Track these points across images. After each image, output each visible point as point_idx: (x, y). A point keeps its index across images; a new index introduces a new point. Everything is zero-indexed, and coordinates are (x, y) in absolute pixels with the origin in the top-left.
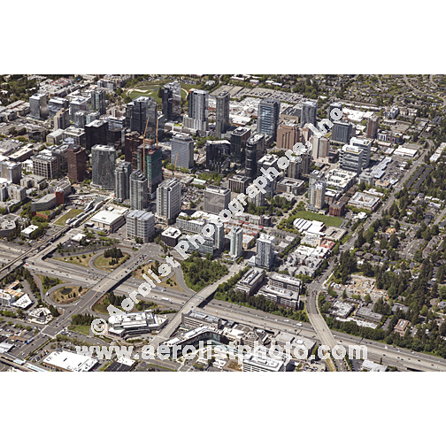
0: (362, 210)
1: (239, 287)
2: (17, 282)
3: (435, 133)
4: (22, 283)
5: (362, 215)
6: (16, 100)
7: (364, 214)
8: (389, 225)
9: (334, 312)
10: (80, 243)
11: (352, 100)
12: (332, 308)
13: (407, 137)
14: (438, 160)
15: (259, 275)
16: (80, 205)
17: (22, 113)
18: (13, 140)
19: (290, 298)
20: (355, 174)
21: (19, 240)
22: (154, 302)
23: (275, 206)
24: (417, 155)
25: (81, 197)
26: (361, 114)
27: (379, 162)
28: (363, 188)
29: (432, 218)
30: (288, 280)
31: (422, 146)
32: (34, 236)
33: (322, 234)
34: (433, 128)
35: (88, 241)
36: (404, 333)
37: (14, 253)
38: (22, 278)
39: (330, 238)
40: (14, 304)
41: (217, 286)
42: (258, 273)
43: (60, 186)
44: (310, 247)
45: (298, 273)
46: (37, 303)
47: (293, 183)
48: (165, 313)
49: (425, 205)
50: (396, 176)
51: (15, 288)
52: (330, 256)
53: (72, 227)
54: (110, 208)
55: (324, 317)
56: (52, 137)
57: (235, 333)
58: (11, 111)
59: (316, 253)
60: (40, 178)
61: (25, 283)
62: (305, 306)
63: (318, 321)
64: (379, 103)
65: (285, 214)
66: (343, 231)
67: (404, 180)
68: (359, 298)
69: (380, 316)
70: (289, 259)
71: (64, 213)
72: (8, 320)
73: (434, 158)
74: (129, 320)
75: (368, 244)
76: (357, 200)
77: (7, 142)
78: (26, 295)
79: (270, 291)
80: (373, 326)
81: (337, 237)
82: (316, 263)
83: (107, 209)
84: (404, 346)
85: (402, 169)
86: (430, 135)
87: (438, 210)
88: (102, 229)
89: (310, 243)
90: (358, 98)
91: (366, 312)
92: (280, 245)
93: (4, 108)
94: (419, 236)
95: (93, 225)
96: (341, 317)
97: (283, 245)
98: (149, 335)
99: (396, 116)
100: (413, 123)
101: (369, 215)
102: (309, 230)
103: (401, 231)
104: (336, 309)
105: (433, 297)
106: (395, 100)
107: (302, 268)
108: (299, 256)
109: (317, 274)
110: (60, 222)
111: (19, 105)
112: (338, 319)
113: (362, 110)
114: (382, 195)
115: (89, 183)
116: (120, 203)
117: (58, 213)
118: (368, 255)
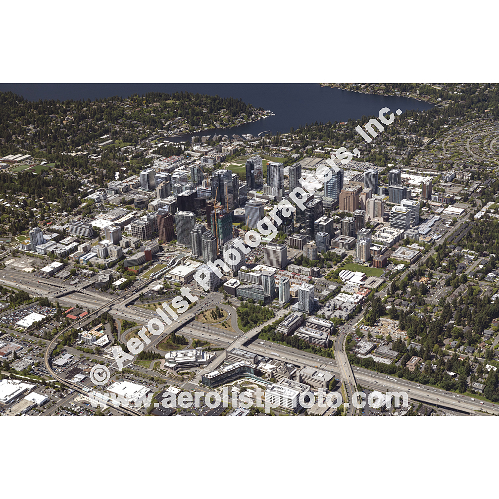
0: (402, 262)
1: (279, 329)
2: (100, 325)
3: (484, 194)
4: (105, 325)
5: (400, 267)
6: (132, 175)
7: (403, 265)
8: (423, 275)
9: (357, 349)
10: (158, 292)
11: (416, 166)
12: (356, 347)
13: (458, 198)
14: (482, 217)
15: (298, 319)
16: (165, 261)
17: (135, 186)
18: (122, 209)
19: (320, 338)
20: (402, 231)
21: (111, 290)
22: (208, 341)
23: (327, 260)
24: (464, 213)
25: (167, 255)
26: (421, 178)
27: (428, 220)
28: (408, 242)
29: (464, 268)
30: (322, 322)
31: (470, 206)
32: (123, 287)
33: (362, 283)
34: (483, 189)
35: (165, 290)
36: (414, 368)
37: (103, 301)
38: (106, 322)
39: (369, 286)
40: (95, 343)
41: (262, 328)
42: (297, 317)
43: (149, 245)
44: (349, 294)
45: (332, 317)
46: (113, 342)
47: (345, 239)
48: (215, 350)
49: (460, 257)
50: (441, 232)
51: (98, 330)
52: (365, 302)
53: (155, 280)
54: (187, 264)
55: (348, 354)
56: (152, 205)
57: (267, 368)
58: (125, 184)
59: (352, 300)
60: (135, 239)
61: (108, 326)
62: (334, 345)
63: (341, 358)
64: (440, 169)
65: (334, 267)
66: (381, 281)
67: (446, 236)
68: (382, 338)
69: (396, 353)
70: (327, 304)
71: (151, 268)
72: (87, 355)
73: (478, 216)
74: (182, 355)
75: (400, 292)
76: (399, 254)
77: (116, 211)
78: (106, 336)
79: (304, 332)
80: (388, 362)
81: (375, 286)
82: (349, 308)
83: (184, 264)
84: (412, 380)
85: (447, 225)
86: (480, 196)
87: (471, 262)
88: (178, 281)
89: (349, 291)
90: (422, 164)
91: (385, 350)
92: (323, 293)
93: (120, 182)
94: (448, 284)
95: (171, 278)
96: (361, 354)
97: (325, 293)
98: (197, 369)
99: (453, 179)
100: (467, 185)
101: (407, 266)
102: (351, 280)
103: (434, 280)
104: (359, 347)
105: (447, 337)
106: (455, 166)
107: (337, 313)
108: (337, 302)
109: (350, 317)
110: (146, 276)
111: (133, 179)
112: (359, 355)
113: (424, 175)
114: (423, 248)
115: (175, 243)
116: (196, 259)
117: (146, 268)
118: (398, 301)
